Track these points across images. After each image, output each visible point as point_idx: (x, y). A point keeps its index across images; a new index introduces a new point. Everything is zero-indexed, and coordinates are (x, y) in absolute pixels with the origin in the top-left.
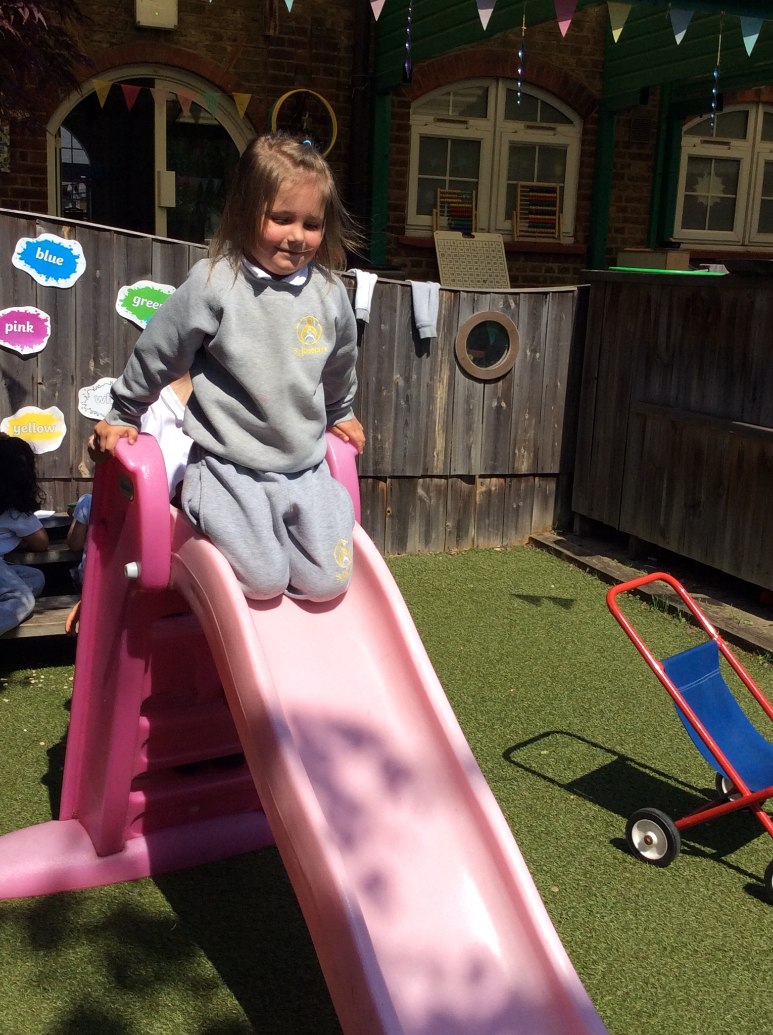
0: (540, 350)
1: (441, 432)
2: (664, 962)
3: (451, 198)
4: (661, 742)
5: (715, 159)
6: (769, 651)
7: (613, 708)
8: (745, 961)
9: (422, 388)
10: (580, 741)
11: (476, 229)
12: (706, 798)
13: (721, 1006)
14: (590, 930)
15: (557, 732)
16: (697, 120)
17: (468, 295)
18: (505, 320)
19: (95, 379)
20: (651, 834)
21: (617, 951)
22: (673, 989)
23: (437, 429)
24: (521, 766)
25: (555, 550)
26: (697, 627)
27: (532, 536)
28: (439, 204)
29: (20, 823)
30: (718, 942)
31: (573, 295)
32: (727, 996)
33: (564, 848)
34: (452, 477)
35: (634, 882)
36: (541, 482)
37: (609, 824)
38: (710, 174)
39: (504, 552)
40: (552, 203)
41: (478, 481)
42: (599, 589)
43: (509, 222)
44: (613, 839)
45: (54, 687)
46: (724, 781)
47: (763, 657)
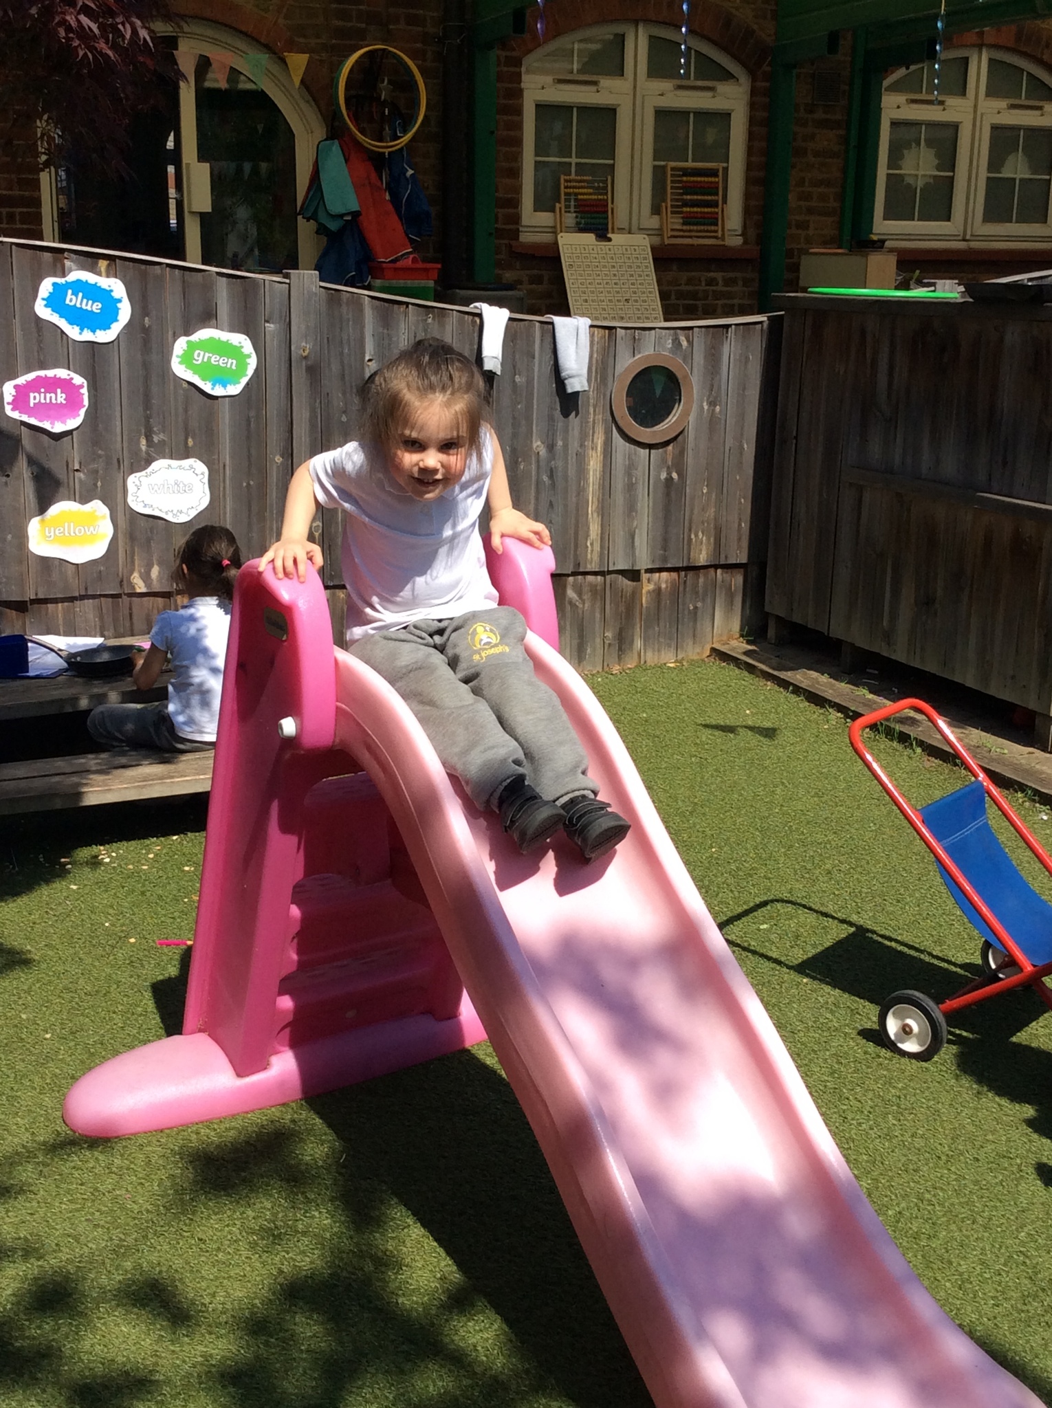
0: (720, 401)
1: (595, 515)
2: (939, 1175)
3: (579, 188)
4: (907, 907)
5: (926, 124)
6: (1031, 788)
7: (843, 867)
9: (569, 458)
10: (806, 910)
11: (613, 229)
12: (969, 975)
13: (1012, 1223)
14: (846, 1139)
15: (777, 901)
16: (902, 72)
17: (626, 334)
18: (676, 365)
19: (149, 462)
20: (909, 1021)
21: (882, 1163)
22: (952, 1204)
23: (590, 512)
24: (738, 945)
25: (746, 663)
26: (936, 759)
27: (714, 646)
28: (563, 197)
29: (126, 1041)
31: (762, 326)
32: (1019, 1211)
33: (802, 1044)
34: (610, 572)
35: (893, 1081)
36: (724, 575)
37: (854, 1012)
38: (919, 144)
39: (680, 669)
40: (713, 190)
41: (645, 576)
42: (808, 713)
43: (656, 218)
44: (862, 1030)
45: (131, 867)
46: (993, 954)
47: (1023, 794)
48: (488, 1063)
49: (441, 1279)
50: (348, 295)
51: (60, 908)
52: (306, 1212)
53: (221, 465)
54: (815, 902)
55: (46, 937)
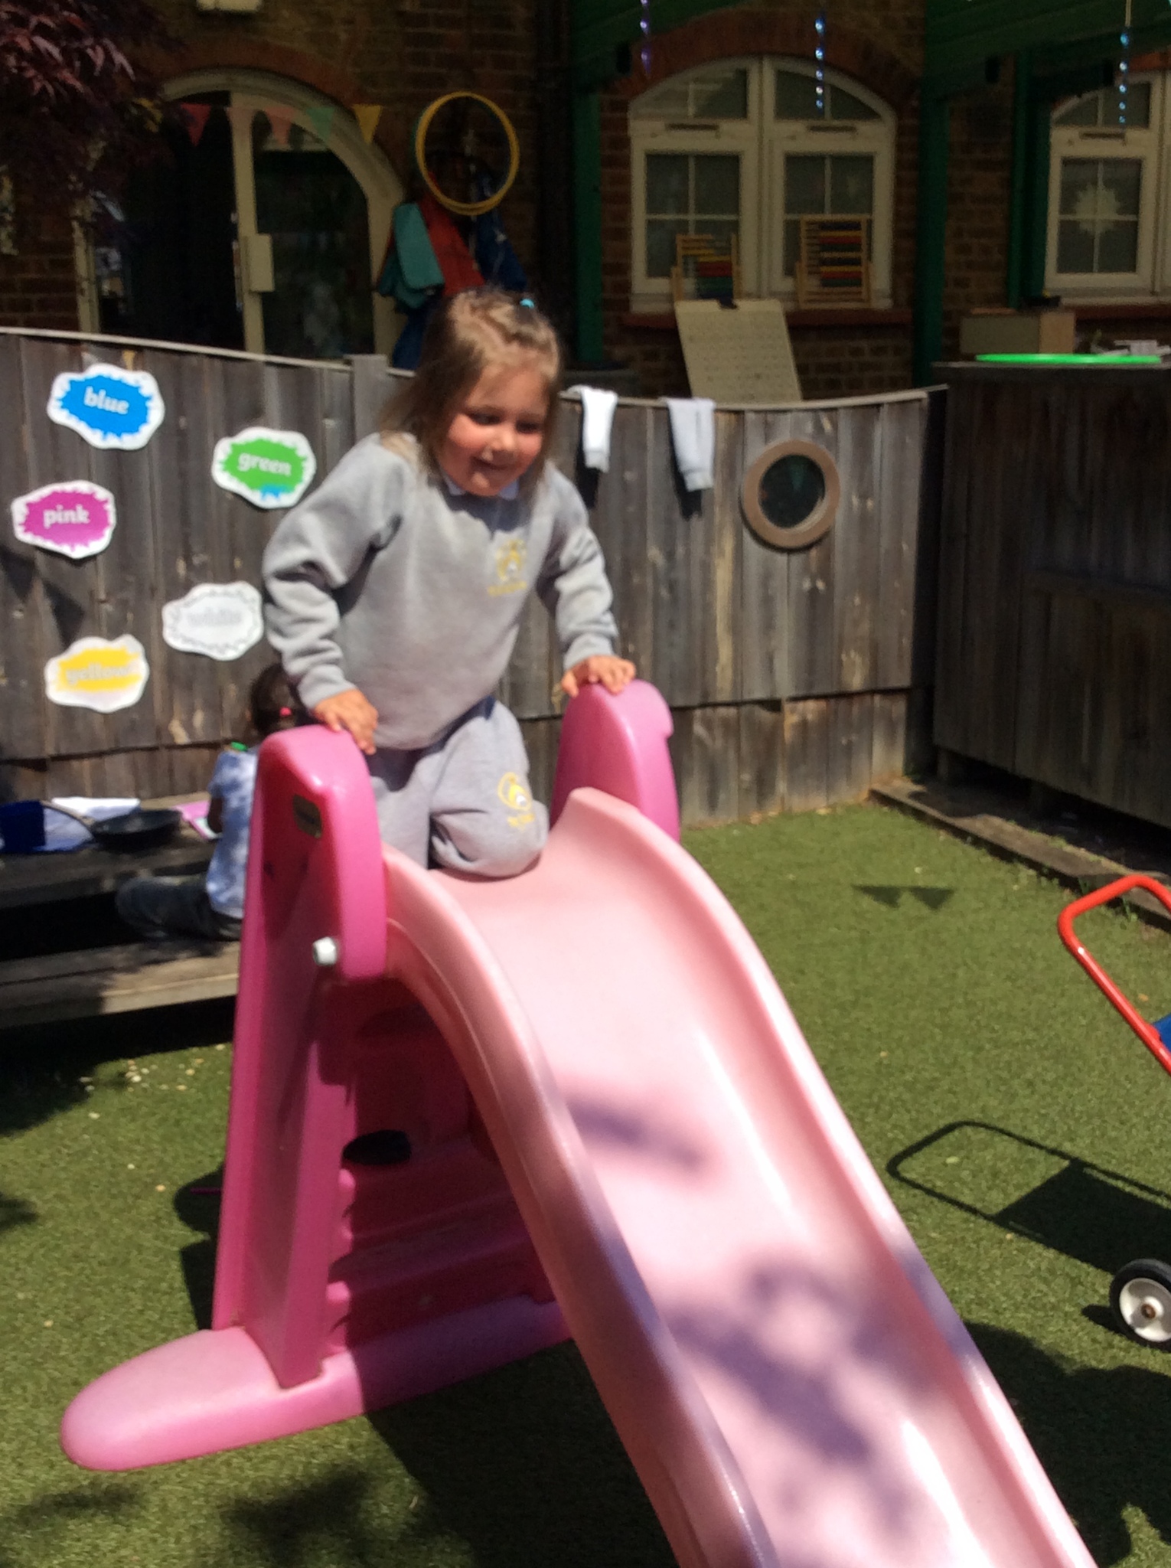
0: (872, 495)
1: (725, 635)
3: (698, 248)
4: (1134, 1131)
5: (1103, 162)
7: (1048, 1077)
9: (692, 567)
10: (1004, 1137)
11: (739, 294)
16: (1073, 102)
17: (757, 417)
18: (817, 452)
19: (187, 588)
20: (1151, 1301)
23: (719, 632)
24: (920, 1187)
25: (913, 808)
27: (877, 787)
28: (680, 260)
31: (921, 404)
34: (745, 703)
36: (883, 703)
38: (1095, 184)
39: (833, 817)
40: (855, 245)
41: (787, 707)
42: (991, 869)
43: (790, 280)
44: (1087, 1308)
45: (165, 1087)
51: (75, 1145)
54: (1013, 1125)
55: (56, 1185)
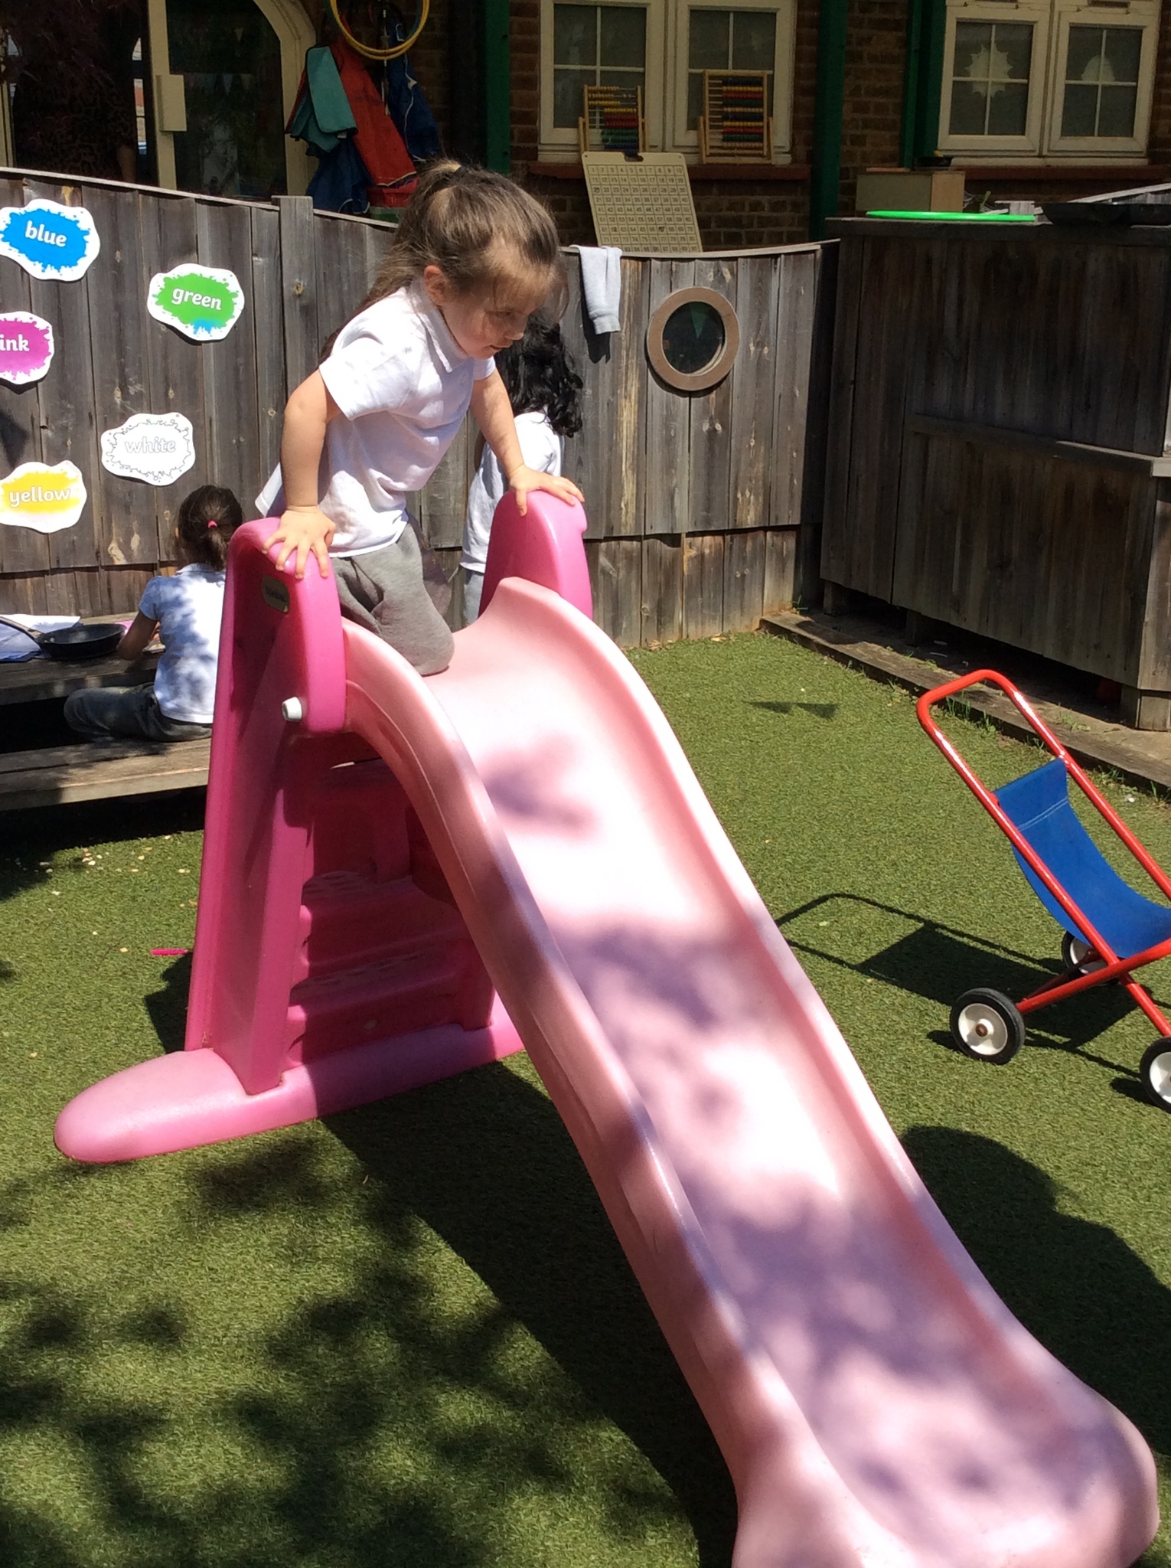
0: (768, 343)
1: (630, 472)
3: (605, 99)
5: (996, 24)
6: (1116, 768)
7: (910, 858)
8: (1122, 1176)
9: (600, 408)
10: (870, 905)
11: (644, 146)
12: (1049, 971)
15: (838, 895)
17: (662, 266)
18: (718, 300)
19: (124, 417)
20: (984, 1022)
23: (624, 469)
25: (800, 636)
26: (1012, 738)
27: (764, 617)
28: (587, 111)
29: (121, 1059)
30: (1085, 1156)
31: (815, 256)
34: (647, 537)
35: (966, 1086)
36: (775, 538)
37: (923, 1013)
38: (988, 47)
39: (726, 643)
40: (757, 101)
41: (686, 541)
42: (869, 690)
43: (693, 133)
44: (931, 1033)
45: (119, 870)
46: (1074, 947)
47: (1107, 775)
48: (522, 1075)
49: (476, 1305)
50: (346, 223)
51: (41, 916)
52: (327, 1237)
53: (207, 420)
54: (878, 896)
55: (27, 949)
